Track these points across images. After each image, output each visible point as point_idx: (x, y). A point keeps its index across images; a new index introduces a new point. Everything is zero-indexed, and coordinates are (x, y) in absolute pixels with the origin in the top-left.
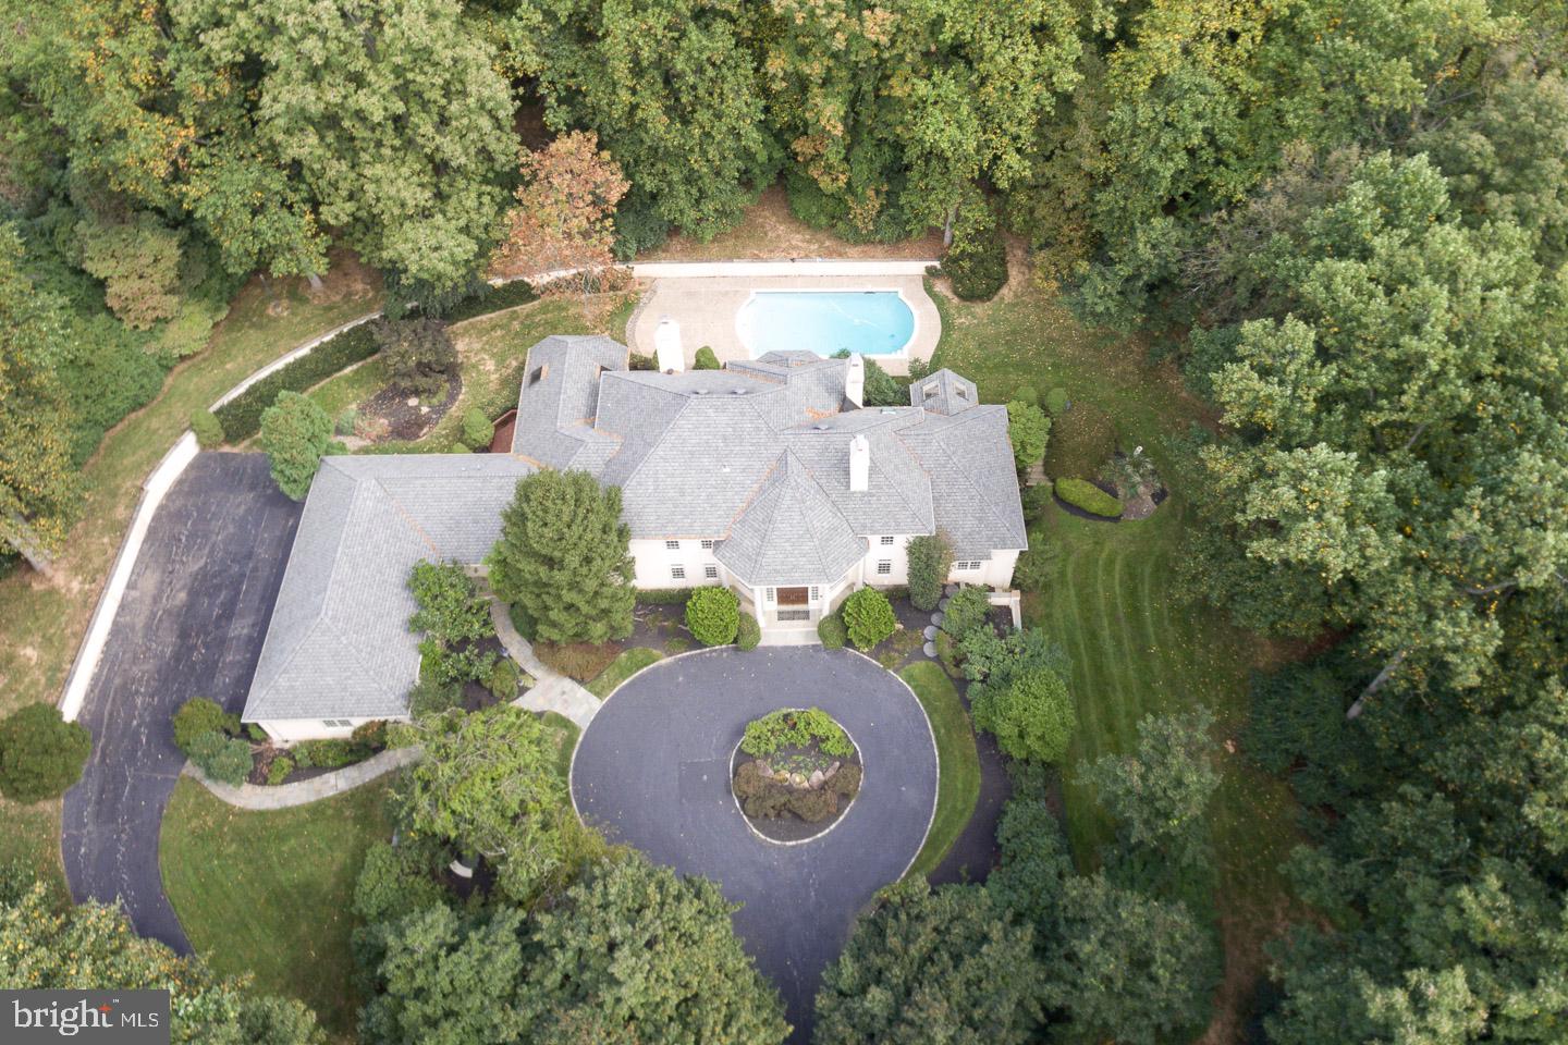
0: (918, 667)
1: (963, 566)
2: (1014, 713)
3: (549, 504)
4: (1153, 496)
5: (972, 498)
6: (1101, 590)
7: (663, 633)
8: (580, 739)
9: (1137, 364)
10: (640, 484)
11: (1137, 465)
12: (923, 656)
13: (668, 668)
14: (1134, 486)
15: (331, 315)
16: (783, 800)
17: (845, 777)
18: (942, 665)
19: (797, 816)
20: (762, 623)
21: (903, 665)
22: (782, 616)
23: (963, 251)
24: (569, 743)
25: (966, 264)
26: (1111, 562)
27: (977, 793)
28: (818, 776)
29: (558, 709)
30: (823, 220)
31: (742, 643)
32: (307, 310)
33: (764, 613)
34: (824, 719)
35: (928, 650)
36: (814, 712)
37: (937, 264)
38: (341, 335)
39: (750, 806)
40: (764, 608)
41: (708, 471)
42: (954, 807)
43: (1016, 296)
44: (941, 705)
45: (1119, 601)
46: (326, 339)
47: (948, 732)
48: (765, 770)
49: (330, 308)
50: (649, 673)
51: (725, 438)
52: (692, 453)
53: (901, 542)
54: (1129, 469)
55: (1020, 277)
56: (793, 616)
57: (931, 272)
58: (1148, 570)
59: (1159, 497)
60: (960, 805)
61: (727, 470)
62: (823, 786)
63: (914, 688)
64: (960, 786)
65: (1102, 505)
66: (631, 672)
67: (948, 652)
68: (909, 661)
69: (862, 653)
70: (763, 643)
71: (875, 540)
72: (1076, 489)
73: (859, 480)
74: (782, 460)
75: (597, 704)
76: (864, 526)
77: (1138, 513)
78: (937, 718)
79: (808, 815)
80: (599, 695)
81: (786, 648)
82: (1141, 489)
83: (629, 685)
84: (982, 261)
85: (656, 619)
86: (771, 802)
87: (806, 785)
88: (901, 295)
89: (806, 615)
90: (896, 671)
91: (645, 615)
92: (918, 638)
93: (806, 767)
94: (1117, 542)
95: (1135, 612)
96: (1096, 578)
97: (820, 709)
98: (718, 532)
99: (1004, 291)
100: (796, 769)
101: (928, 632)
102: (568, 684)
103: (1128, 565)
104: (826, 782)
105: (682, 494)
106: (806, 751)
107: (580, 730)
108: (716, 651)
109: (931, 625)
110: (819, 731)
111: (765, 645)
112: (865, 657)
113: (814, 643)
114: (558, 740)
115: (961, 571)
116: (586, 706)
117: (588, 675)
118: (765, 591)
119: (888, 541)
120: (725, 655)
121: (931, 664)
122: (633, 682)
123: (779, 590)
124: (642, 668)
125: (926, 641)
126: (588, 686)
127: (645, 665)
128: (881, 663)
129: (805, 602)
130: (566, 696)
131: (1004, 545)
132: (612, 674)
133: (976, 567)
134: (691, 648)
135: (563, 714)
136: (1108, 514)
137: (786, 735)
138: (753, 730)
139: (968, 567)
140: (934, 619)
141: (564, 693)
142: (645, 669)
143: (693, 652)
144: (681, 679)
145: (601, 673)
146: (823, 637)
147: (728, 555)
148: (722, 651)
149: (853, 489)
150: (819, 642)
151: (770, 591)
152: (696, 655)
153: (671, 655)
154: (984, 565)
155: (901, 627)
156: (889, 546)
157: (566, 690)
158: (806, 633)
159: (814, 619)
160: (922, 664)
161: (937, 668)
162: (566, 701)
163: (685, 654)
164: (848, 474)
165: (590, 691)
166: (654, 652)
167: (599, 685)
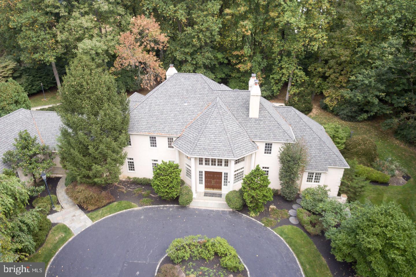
0: (286, 228)
1: (309, 179)
4: (404, 177)
5: (314, 139)
7: (141, 196)
8: (70, 240)
10: (142, 108)
12: (290, 223)
13: (138, 211)
14: (392, 170)
18: (302, 227)
20: (195, 196)
21: (276, 226)
22: (206, 194)
24: (63, 240)
25: (296, 99)
29: (67, 223)
31: (180, 200)
32: (54, 101)
34: (224, 241)
35: (292, 220)
36: (218, 238)
40: (197, 188)
41: (177, 104)
43: (316, 115)
48: (180, 272)
50: (126, 212)
51: (187, 91)
52: (170, 96)
53: (277, 150)
55: (317, 111)
56: (212, 195)
59: (407, 178)
61: (186, 104)
65: (378, 175)
66: (116, 211)
67: (306, 218)
68: (280, 224)
69: (252, 217)
70: (193, 205)
71: (262, 147)
75: (89, 223)
76: (256, 136)
77: (398, 183)
80: (92, 219)
81: (206, 211)
82: (397, 172)
83: (112, 217)
84: (303, 96)
85: (140, 190)
89: (220, 195)
90: (272, 228)
91: (134, 189)
92: (286, 214)
94: (390, 194)
97: (221, 237)
98: (176, 133)
99: (311, 114)
100: (202, 275)
101: (291, 212)
102: (79, 212)
105: (162, 113)
107: (73, 235)
108: (166, 207)
109: (293, 209)
110: (221, 250)
111: (195, 207)
112: (253, 219)
113: (223, 209)
114: (57, 238)
115: (308, 183)
116: (83, 223)
117: (91, 208)
118: (198, 174)
119: (268, 148)
120: (171, 209)
121: (295, 227)
122: (115, 216)
123: (206, 172)
124: (123, 210)
125: (291, 216)
126: (89, 214)
127: (126, 209)
128: (263, 223)
129: (220, 188)
130: (74, 218)
131: (335, 164)
132: (104, 211)
133: (317, 180)
134: (153, 204)
135: (68, 226)
136: (382, 180)
137: (198, 250)
138: (175, 242)
139: (313, 180)
140: (294, 206)
141: (74, 216)
142: (124, 211)
143: (153, 206)
144: (142, 217)
145: (99, 208)
146: (229, 199)
147: (180, 143)
148: (170, 207)
149: (250, 116)
150: (226, 210)
151: (201, 172)
152: (155, 208)
153: (141, 206)
154: (323, 177)
155: (275, 207)
156: (269, 155)
157: (76, 215)
158: (219, 204)
159: (224, 197)
160: (290, 227)
161: (299, 229)
162: (73, 220)
163: (149, 206)
164: (249, 110)
165: (89, 217)
166: (133, 204)
167: (95, 214)
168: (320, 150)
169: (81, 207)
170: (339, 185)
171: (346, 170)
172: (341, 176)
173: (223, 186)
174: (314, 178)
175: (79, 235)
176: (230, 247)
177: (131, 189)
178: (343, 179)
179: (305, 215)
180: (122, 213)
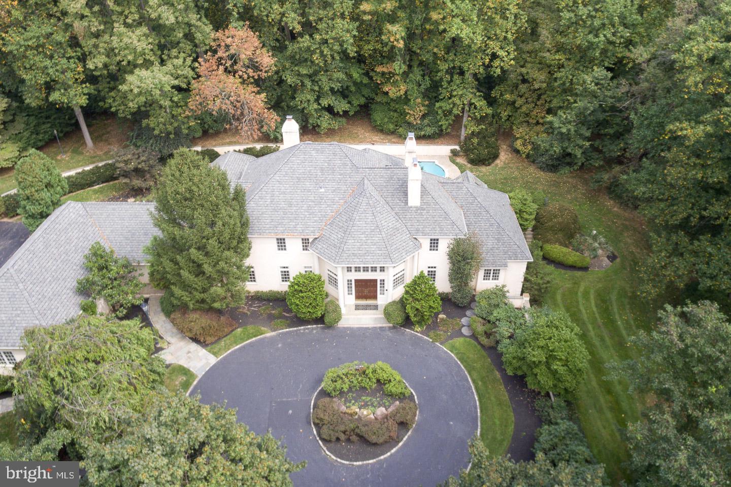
0: (458, 341)
1: (487, 276)
2: (541, 343)
3: (185, 169)
4: (608, 257)
5: (491, 225)
6: (584, 311)
7: (271, 318)
8: (195, 383)
9: (584, 194)
11: (595, 238)
12: (462, 335)
13: (272, 338)
14: (595, 250)
15: (94, 160)
16: (352, 426)
17: (404, 409)
18: (476, 339)
19: (363, 439)
20: (343, 311)
21: (447, 340)
22: (358, 307)
23: (473, 132)
24: (186, 385)
25: (475, 141)
26: (586, 294)
27: (511, 428)
28: (381, 411)
29: (183, 363)
30: (391, 127)
31: (327, 320)
32: (81, 158)
33: (345, 306)
35: (465, 331)
36: (380, 363)
37: (457, 148)
38: (96, 167)
39: (325, 430)
40: (346, 300)
41: (309, 191)
42: (494, 439)
43: (505, 163)
44: (478, 365)
45: (597, 315)
46: (87, 168)
47: (484, 383)
48: (339, 405)
49: (94, 157)
50: (257, 341)
51: (322, 170)
52: (299, 179)
53: (444, 245)
54: (590, 241)
55: (507, 156)
56: (366, 307)
57: (454, 153)
58: (614, 297)
59: (612, 258)
60: (499, 437)
61: (323, 190)
62: (386, 417)
63: (456, 354)
64: (498, 422)
65: (576, 259)
66: (243, 340)
67: (480, 328)
68: (451, 337)
69: (417, 331)
70: (342, 324)
71: (426, 243)
72: (557, 250)
73: (414, 199)
74: (361, 183)
75: (212, 360)
76: (418, 230)
77: (600, 267)
78: (475, 375)
79: (374, 439)
80: (215, 354)
81: (360, 329)
82: (600, 252)
83: (239, 349)
84: (484, 137)
85: (267, 308)
86: (342, 428)
87: (372, 416)
88: (437, 163)
89: (376, 307)
90: (441, 344)
91: (259, 307)
92: (458, 324)
93: (372, 405)
94: (588, 283)
95: (610, 322)
96: (578, 302)
97: (383, 361)
98: (313, 232)
99: (498, 161)
100: (365, 406)
101: (464, 321)
102: (194, 346)
103: (599, 295)
104: (387, 415)
105: (290, 205)
106: (373, 393)
107: (197, 376)
108: (308, 329)
109: (466, 316)
110: (383, 376)
111: (345, 326)
112: (419, 334)
113: (381, 325)
114: (177, 383)
115: (485, 281)
116: (204, 361)
117: (209, 339)
118: (346, 283)
119: (434, 244)
120: (315, 331)
121: (468, 339)
122: (243, 347)
123: (356, 281)
124: (252, 338)
125: (464, 326)
126: (209, 348)
127: (255, 336)
128: (431, 338)
129: (375, 297)
130: (190, 354)
131: (516, 257)
132: (228, 342)
133: (496, 277)
134: (290, 326)
135: (185, 366)
136: (580, 265)
137: (357, 379)
138: (331, 373)
139: (491, 278)
140: (468, 313)
141: (189, 352)
142: (254, 339)
143: (291, 329)
144: (280, 345)
145: (220, 339)
146: (387, 314)
147: (320, 246)
148: (313, 329)
149: (410, 204)
150: (384, 325)
151: (349, 281)
152: (293, 331)
153: (275, 331)
154: (502, 274)
155: (445, 316)
156: (435, 252)
157: (191, 350)
158: (376, 318)
159: (381, 309)
160: (461, 340)
161: (473, 341)
162: (189, 358)
163: (285, 330)
164: (407, 195)
165: (210, 352)
166: (263, 328)
167: (216, 347)
168: (498, 240)
169: (195, 340)
170: (523, 280)
171: (529, 263)
172: (524, 270)
173: (379, 296)
174: (491, 275)
175: (204, 376)
176: (394, 372)
177: (255, 307)
178: (527, 273)
179: (479, 324)
180: (251, 343)
